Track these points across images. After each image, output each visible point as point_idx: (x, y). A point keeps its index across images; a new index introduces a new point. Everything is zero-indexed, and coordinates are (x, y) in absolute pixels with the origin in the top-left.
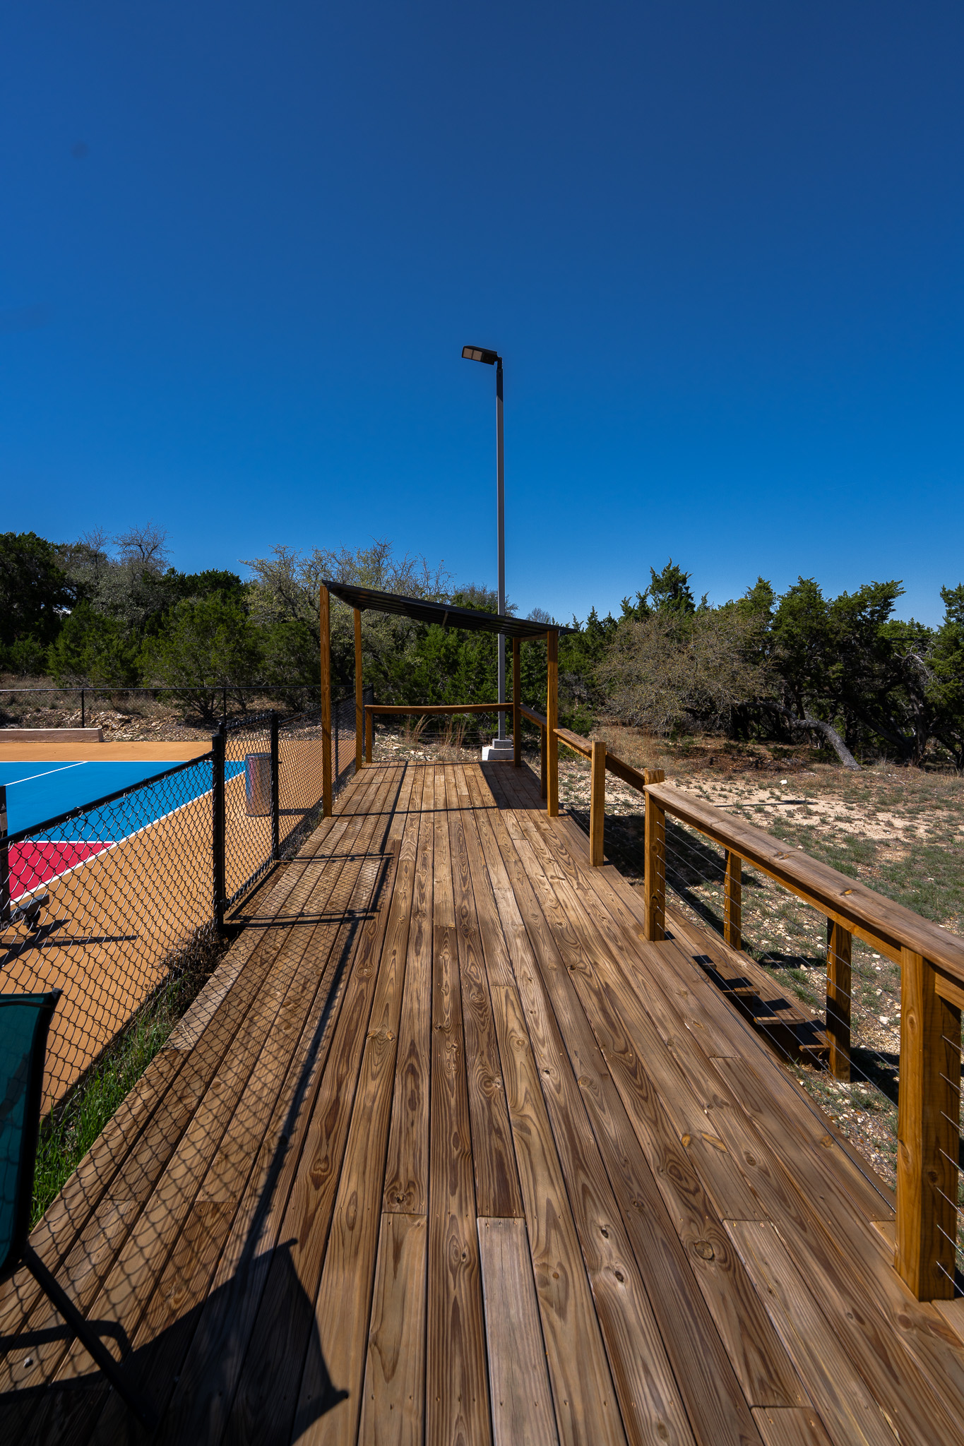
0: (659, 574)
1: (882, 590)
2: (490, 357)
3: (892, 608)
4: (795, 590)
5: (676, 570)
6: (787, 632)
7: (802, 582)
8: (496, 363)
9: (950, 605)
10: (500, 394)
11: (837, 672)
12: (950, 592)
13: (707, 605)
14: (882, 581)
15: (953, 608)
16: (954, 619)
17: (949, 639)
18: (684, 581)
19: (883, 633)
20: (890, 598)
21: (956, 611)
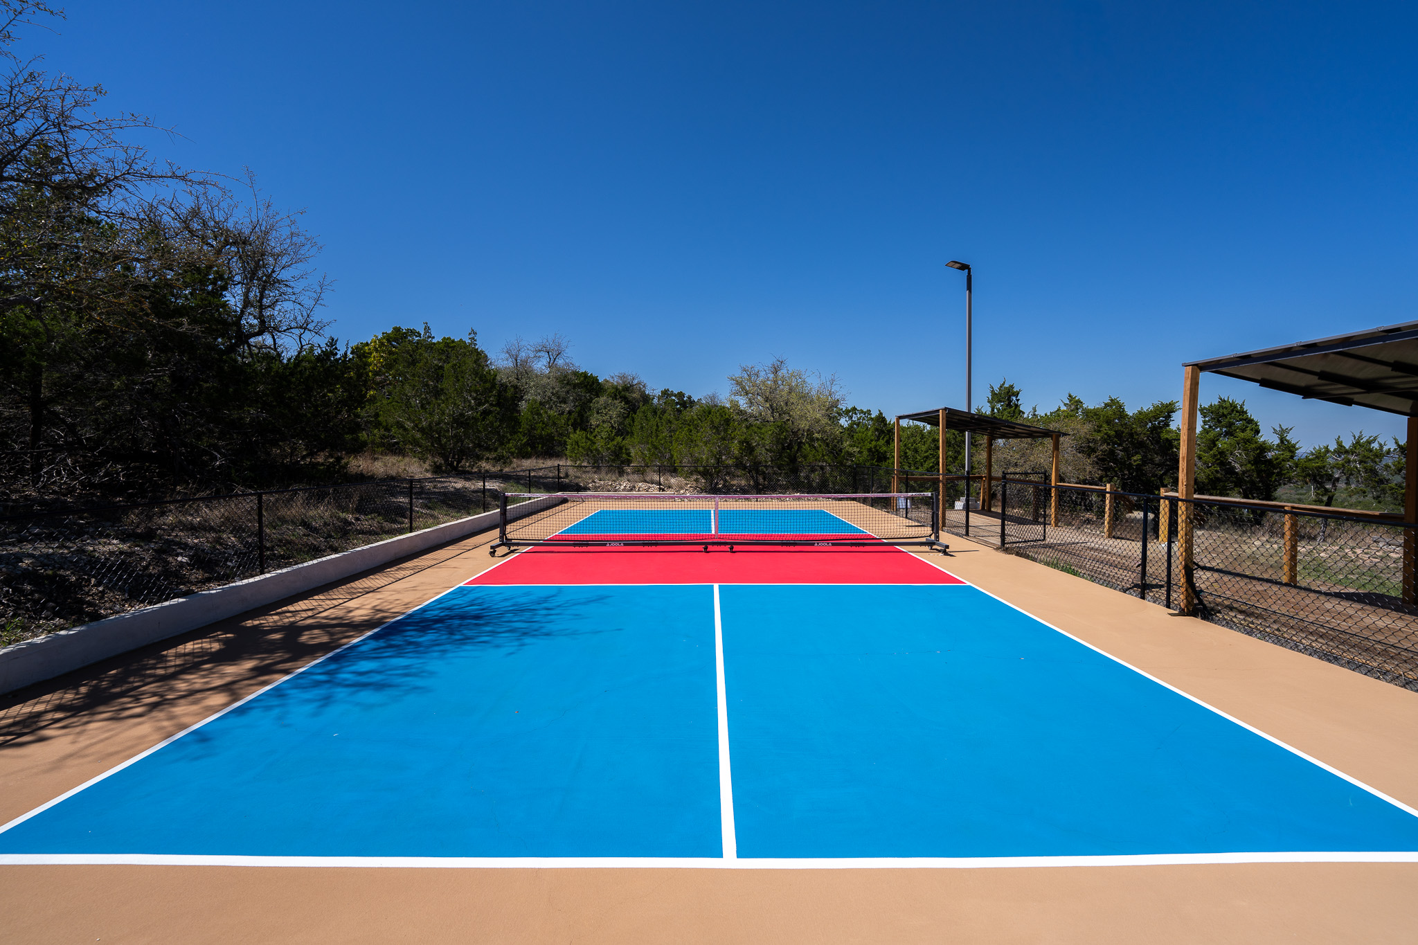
0: (996, 389)
1: (1167, 407)
2: (964, 267)
3: (1172, 419)
4: (1106, 405)
5: (1012, 387)
6: (1106, 434)
7: (1112, 400)
8: (967, 270)
9: (1205, 417)
10: (969, 288)
11: (1137, 461)
12: (1205, 408)
13: (1036, 413)
14: (1166, 402)
15: (1207, 419)
16: (1207, 426)
17: (1209, 440)
18: (1017, 394)
19: (1164, 436)
20: (1172, 412)
21: (1209, 421)
